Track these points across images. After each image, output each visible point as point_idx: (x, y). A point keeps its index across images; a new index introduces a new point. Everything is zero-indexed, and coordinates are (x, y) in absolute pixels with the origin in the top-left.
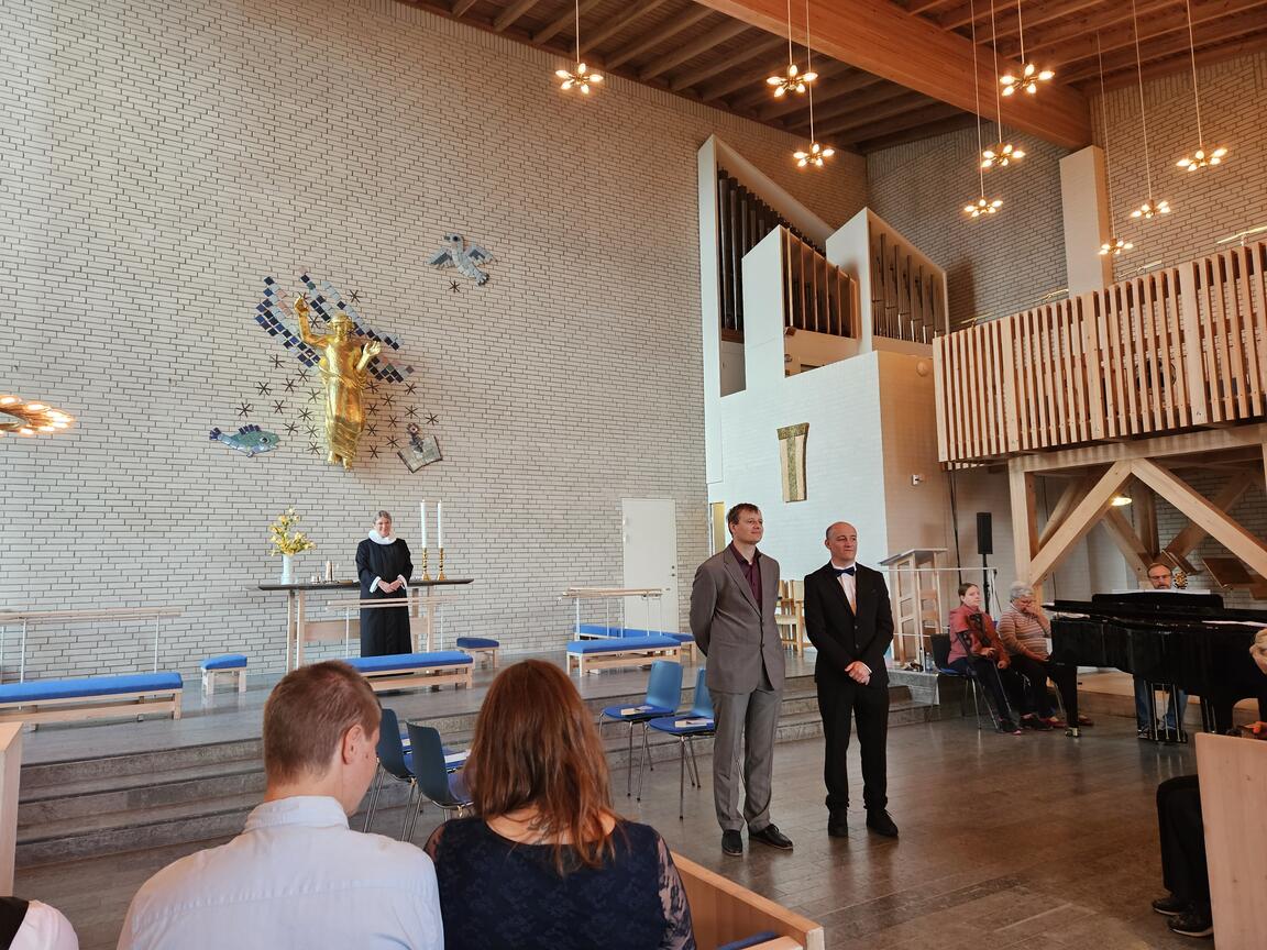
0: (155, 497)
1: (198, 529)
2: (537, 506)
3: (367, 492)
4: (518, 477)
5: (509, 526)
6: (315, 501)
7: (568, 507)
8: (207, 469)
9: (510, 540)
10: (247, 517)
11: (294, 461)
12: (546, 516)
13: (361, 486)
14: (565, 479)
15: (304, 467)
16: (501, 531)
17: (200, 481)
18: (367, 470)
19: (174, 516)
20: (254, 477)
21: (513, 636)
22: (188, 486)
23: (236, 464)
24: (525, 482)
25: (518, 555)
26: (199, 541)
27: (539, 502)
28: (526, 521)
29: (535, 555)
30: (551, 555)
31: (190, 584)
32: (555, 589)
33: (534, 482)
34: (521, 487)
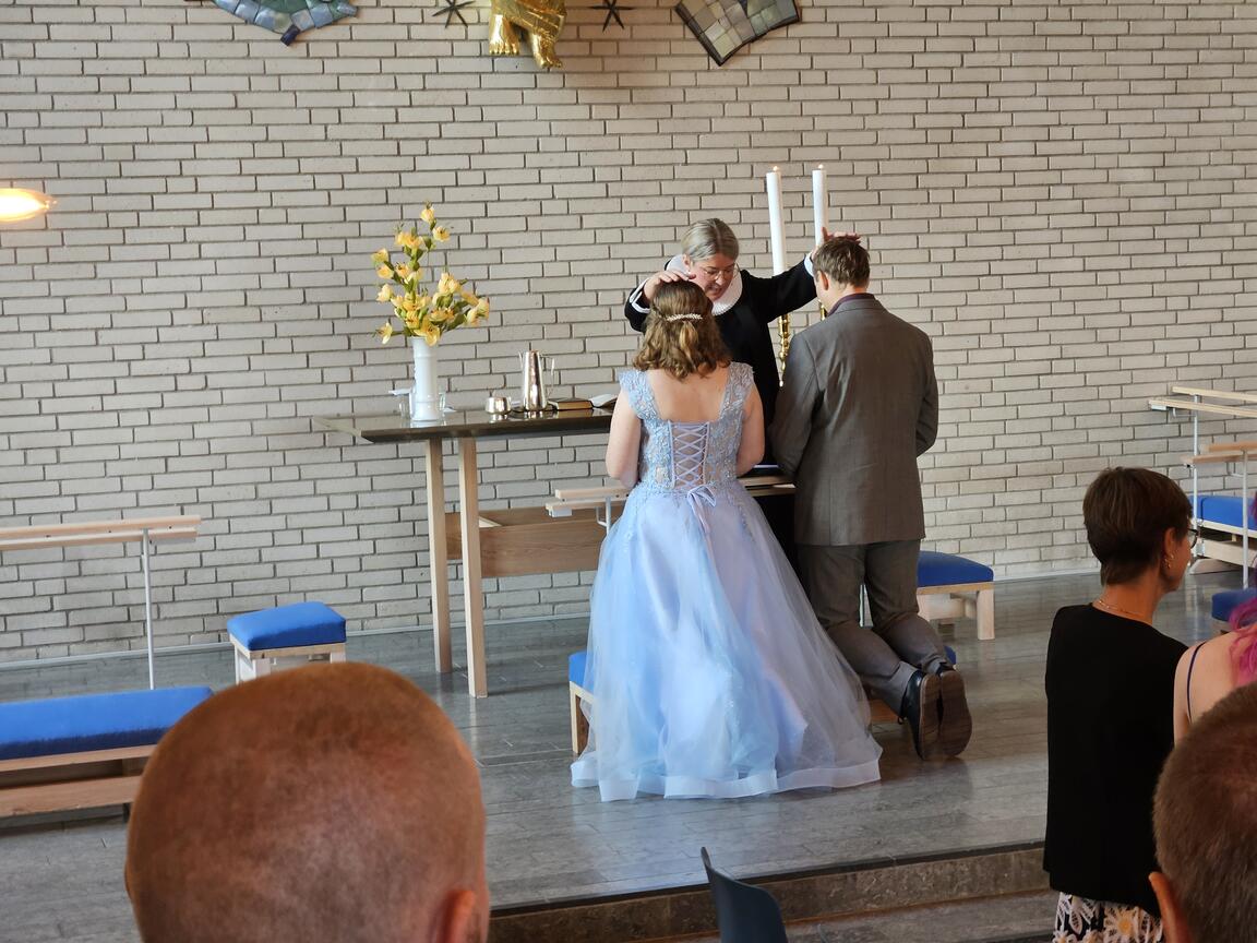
0: (66, 170)
1: (177, 251)
2: (1075, 147)
3: (597, 127)
4: (1018, 59)
5: (996, 209)
6: (463, 162)
7: (1168, 145)
8: (183, 84)
9: (995, 253)
10: (294, 216)
11: (403, 49)
12: (1100, 176)
13: (582, 112)
14: (1160, 57)
15: (429, 66)
16: (970, 224)
17: (171, 118)
18: (596, 64)
19: (116, 220)
20: (304, 100)
21: (1011, 527)
22: (140, 135)
23: (256, 67)
24: (1041, 74)
25: (1020, 296)
26: (181, 284)
27: (1080, 133)
28: (1042, 193)
29: (1068, 293)
30: (1114, 292)
31: (170, 399)
32: (1128, 391)
33: (1065, 73)
34: (1029, 89)
